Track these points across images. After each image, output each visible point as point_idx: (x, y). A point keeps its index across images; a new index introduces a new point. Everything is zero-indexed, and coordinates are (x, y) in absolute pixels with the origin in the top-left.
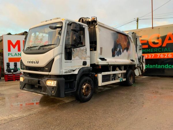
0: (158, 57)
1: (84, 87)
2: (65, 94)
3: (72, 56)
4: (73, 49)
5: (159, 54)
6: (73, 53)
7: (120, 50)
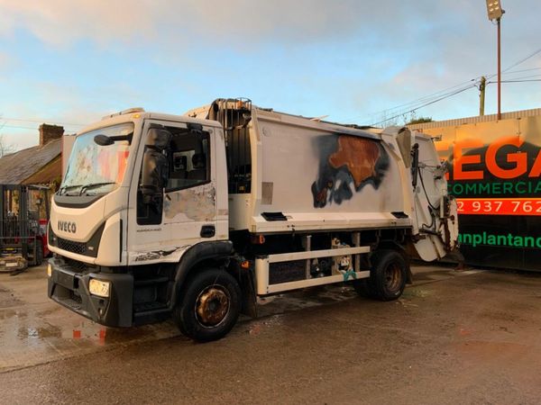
0: (515, 210)
1: (204, 298)
2: (134, 319)
3: (164, 214)
4: (165, 195)
5: (517, 202)
6: (167, 205)
7: (345, 187)
